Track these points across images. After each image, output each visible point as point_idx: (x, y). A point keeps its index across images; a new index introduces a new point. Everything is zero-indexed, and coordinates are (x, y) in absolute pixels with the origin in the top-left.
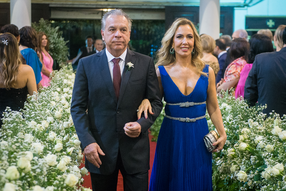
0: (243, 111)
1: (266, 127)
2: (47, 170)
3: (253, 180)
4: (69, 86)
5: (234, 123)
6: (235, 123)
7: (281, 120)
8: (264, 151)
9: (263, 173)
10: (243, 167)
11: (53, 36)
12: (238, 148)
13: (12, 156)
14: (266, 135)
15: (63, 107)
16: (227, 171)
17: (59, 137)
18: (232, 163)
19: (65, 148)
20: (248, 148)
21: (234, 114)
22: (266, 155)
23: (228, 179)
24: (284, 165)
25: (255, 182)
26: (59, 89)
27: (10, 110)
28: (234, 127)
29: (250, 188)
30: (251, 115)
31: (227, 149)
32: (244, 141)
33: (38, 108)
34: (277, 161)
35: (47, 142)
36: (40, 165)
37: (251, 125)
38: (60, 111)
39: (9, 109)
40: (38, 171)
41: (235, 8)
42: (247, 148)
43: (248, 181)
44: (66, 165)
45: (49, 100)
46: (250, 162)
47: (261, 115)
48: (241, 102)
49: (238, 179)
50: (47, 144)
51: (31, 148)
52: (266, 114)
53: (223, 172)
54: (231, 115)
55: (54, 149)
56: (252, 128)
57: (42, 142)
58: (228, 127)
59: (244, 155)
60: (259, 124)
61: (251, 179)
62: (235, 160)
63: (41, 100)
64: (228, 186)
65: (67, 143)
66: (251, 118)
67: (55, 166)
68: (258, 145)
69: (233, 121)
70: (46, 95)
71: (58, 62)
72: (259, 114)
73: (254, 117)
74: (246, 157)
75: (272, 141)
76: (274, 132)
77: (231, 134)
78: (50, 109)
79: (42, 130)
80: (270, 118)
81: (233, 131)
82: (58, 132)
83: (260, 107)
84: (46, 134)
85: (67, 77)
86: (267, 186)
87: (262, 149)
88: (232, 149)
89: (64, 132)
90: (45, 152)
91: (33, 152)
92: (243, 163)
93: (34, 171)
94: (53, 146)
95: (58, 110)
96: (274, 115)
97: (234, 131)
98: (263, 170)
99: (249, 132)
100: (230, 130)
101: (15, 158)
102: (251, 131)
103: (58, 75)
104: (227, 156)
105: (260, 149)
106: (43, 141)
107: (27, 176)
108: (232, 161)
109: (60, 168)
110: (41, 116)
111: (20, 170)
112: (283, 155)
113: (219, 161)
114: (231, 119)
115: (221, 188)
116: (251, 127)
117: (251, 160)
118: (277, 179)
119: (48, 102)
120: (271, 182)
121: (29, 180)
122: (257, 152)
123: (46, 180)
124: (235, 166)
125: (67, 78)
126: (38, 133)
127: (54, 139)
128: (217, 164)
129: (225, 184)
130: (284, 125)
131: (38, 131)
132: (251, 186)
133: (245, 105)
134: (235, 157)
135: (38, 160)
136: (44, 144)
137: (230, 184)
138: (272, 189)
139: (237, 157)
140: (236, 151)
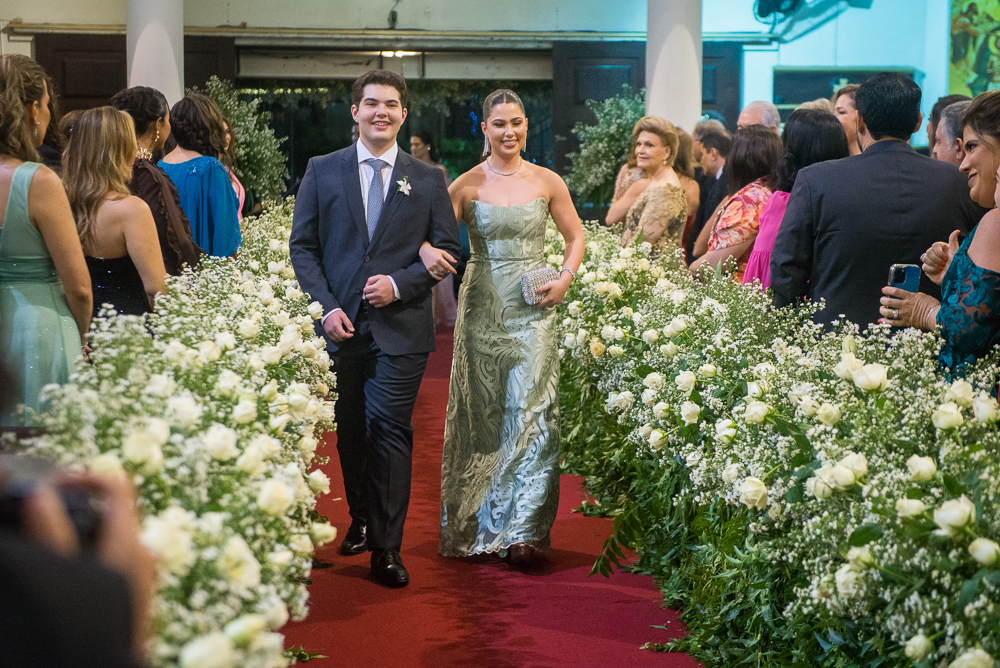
0: (759, 317)
1: (822, 360)
2: (209, 474)
3: (783, 502)
5: (735, 352)
6: (736, 349)
7: (862, 339)
8: (814, 424)
9: (810, 483)
10: (756, 468)
12: (743, 416)
13: (111, 431)
14: (822, 381)
15: (265, 309)
16: (713, 484)
17: (245, 386)
18: (727, 457)
19: (263, 417)
20: (771, 417)
21: (736, 327)
22: (818, 432)
23: (719, 507)
24: (869, 460)
25: (789, 506)
27: (114, 312)
28: (734, 363)
29: (776, 525)
30: (782, 328)
31: (714, 422)
32: (761, 398)
33: (192, 309)
34: (848, 447)
35: (213, 399)
36: (188, 457)
37: (780, 355)
38: (254, 319)
39: (108, 310)
40: (184, 471)
41: (745, 47)
42: (768, 415)
43: (769, 507)
44: (264, 461)
45: (225, 291)
46: (777, 454)
47: (807, 328)
48: (755, 293)
49: (742, 500)
50: (213, 405)
51: (168, 412)
52: (822, 325)
53: (705, 485)
54: (727, 330)
55: (231, 417)
56: (782, 363)
57: (199, 398)
58: (720, 363)
59: (762, 437)
60: (803, 352)
61: (779, 500)
62: (735, 450)
64: (720, 526)
65: (270, 404)
66: (780, 335)
67: (233, 461)
68: (799, 407)
69: (733, 346)
70: (216, 278)
71: (258, 195)
72: (802, 327)
73: (791, 333)
74: (766, 441)
75: (835, 394)
76: (839, 370)
77: (725, 382)
78: (228, 316)
79: (201, 365)
80: (832, 335)
81: (731, 374)
82: (246, 373)
83: (806, 306)
84: (210, 378)
86: (821, 516)
87: (810, 418)
88: (729, 422)
89: (265, 375)
90: (207, 421)
91: (172, 424)
92: (757, 456)
93: (172, 472)
94: (229, 410)
95: (250, 316)
96: (845, 327)
97: (735, 372)
98: (811, 475)
99: (773, 372)
100: (723, 371)
101: (118, 436)
102: (781, 371)
104: (715, 441)
105: (803, 417)
106: (202, 395)
107: (152, 487)
108: (728, 453)
109: (247, 468)
111: (133, 468)
112: (864, 431)
113: (692, 454)
114: (726, 339)
115: (700, 532)
116: (781, 360)
117: (779, 449)
118: (850, 499)
119: (221, 295)
120: (833, 508)
121: (157, 496)
122: (794, 427)
123: (205, 498)
124: (737, 465)
126: (188, 373)
127: (232, 392)
128: (688, 465)
129: (711, 519)
130: (871, 352)
131: (189, 368)
132: (778, 519)
133: (764, 300)
134: (735, 443)
135: (183, 443)
136: (205, 404)
137: (726, 521)
138: (834, 525)
139: (740, 441)
140: (739, 425)
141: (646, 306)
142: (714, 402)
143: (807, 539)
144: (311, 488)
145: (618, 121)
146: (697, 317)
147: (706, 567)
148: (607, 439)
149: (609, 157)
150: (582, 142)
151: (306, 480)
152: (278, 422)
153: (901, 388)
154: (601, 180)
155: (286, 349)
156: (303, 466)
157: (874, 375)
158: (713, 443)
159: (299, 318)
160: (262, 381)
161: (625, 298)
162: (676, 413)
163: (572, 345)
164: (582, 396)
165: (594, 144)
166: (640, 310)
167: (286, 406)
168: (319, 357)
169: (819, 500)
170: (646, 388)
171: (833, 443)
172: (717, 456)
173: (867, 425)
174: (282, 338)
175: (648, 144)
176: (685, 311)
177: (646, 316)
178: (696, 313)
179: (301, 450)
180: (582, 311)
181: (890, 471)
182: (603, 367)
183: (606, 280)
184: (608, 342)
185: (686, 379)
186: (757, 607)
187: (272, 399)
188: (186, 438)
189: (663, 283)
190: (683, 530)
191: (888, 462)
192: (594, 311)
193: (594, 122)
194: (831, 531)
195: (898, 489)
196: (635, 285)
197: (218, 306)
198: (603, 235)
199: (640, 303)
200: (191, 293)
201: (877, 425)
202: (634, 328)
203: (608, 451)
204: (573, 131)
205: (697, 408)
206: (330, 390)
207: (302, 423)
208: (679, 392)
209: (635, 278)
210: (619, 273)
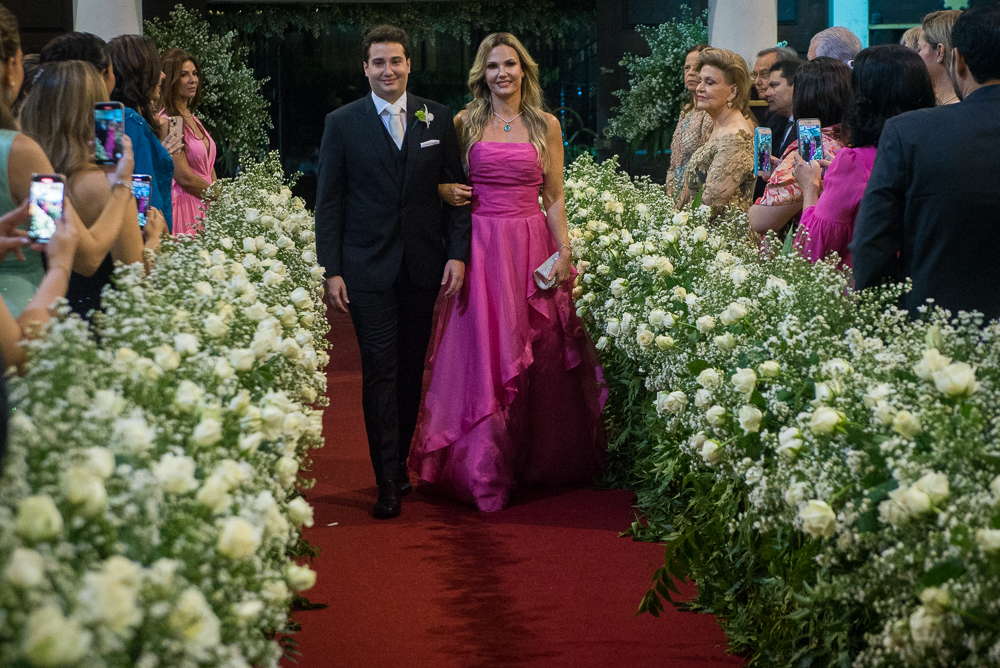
0: (832, 302)
2: (161, 514)
3: (855, 529)
4: (267, 229)
5: (803, 345)
6: (805, 342)
7: (951, 330)
8: (890, 436)
9: (884, 508)
10: (824, 487)
11: (215, 62)
12: (809, 424)
13: (46, 463)
14: (902, 381)
15: (237, 301)
16: (776, 506)
17: (208, 401)
18: (791, 474)
19: (230, 435)
20: (843, 426)
21: (806, 313)
22: (894, 446)
23: (788, 532)
26: (227, 242)
28: (804, 358)
29: (849, 557)
30: (861, 315)
31: (778, 431)
32: (832, 403)
33: (147, 305)
34: (927, 465)
35: (170, 416)
36: (137, 493)
37: (856, 348)
38: (223, 315)
40: (131, 510)
42: (838, 424)
43: (839, 535)
44: (231, 492)
45: (189, 279)
46: (849, 471)
47: (889, 316)
48: (831, 276)
49: (807, 527)
50: (170, 424)
51: (114, 437)
52: (906, 312)
53: (766, 508)
54: (794, 317)
55: (191, 438)
56: (859, 358)
57: (151, 417)
58: (787, 358)
59: (833, 449)
60: (884, 344)
61: (849, 528)
62: (800, 466)
63: (163, 277)
64: (790, 555)
65: (240, 420)
66: (859, 324)
67: (192, 495)
68: (874, 414)
69: (800, 337)
72: (883, 313)
73: (871, 321)
74: (838, 455)
75: (917, 398)
76: (920, 369)
77: (792, 382)
78: (192, 310)
79: (155, 377)
80: (918, 324)
81: (800, 372)
82: (211, 383)
83: (888, 288)
84: (168, 391)
85: (261, 200)
86: (896, 548)
87: (887, 428)
88: (793, 431)
89: (235, 383)
90: (162, 445)
91: (119, 451)
92: (824, 475)
93: (118, 510)
94: (188, 430)
95: (218, 311)
96: (934, 314)
97: (805, 369)
98: (886, 498)
99: (845, 371)
100: (789, 367)
101: (54, 469)
102: (856, 369)
103: (230, 194)
104: (777, 455)
105: (879, 427)
106: (157, 413)
107: (95, 529)
108: (792, 470)
109: (209, 501)
110: (158, 333)
111: (68, 508)
112: (947, 445)
113: (752, 470)
114: (793, 329)
115: (768, 562)
116: (857, 355)
117: (849, 466)
119: (184, 284)
121: (100, 540)
122: (869, 438)
123: (156, 540)
124: (803, 484)
125: (262, 204)
126: (140, 386)
127: (193, 408)
128: (748, 482)
129: (779, 547)
130: (960, 347)
131: (139, 380)
132: (849, 550)
133: (837, 281)
134: (802, 457)
135: (131, 474)
136: (160, 424)
137: (796, 548)
138: (910, 558)
139: (808, 454)
140: (805, 435)
141: (702, 285)
142: (778, 406)
143: (882, 576)
144: (290, 520)
145: (675, 50)
146: (761, 299)
147: (775, 606)
148: (660, 447)
149: (665, 94)
150: (632, 77)
151: (284, 511)
152: (249, 442)
153: (993, 391)
154: (656, 123)
155: (260, 350)
156: (281, 493)
157: (959, 376)
158: (775, 458)
159: (278, 309)
160: (232, 391)
161: (678, 275)
162: (735, 419)
163: (616, 332)
164: (630, 393)
165: (646, 80)
166: (696, 290)
167: (259, 422)
168: (304, 355)
169: (895, 528)
170: (701, 387)
171: (910, 460)
172: (778, 474)
173: (950, 438)
174: (257, 335)
175: (710, 81)
176: (747, 293)
177: (701, 299)
178: (760, 295)
179: (279, 473)
180: (627, 291)
181: (976, 492)
182: (651, 360)
183: (656, 252)
184: (656, 329)
185: (744, 378)
186: (833, 653)
187: (243, 413)
188: (135, 468)
189: (723, 256)
190: (748, 559)
191: (976, 481)
192: (642, 290)
193: (646, 53)
194: (908, 566)
195: (985, 515)
196: (689, 259)
197: (180, 297)
198: (653, 194)
199: (696, 281)
200: (147, 283)
201: (962, 437)
202: (686, 313)
203: (661, 461)
204: (621, 63)
205: (759, 414)
206: (319, 395)
207: (280, 440)
208: (738, 393)
209: (690, 250)
210: (671, 244)
